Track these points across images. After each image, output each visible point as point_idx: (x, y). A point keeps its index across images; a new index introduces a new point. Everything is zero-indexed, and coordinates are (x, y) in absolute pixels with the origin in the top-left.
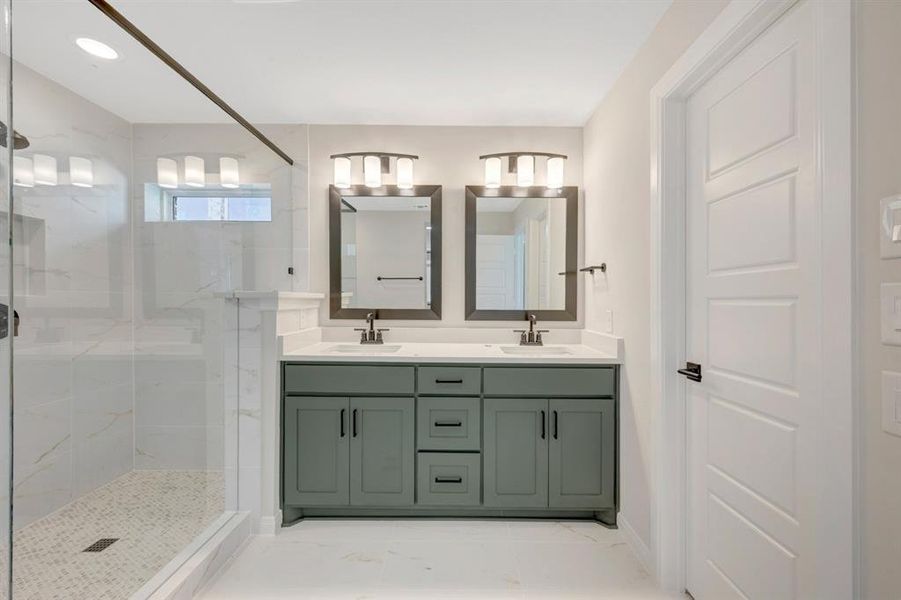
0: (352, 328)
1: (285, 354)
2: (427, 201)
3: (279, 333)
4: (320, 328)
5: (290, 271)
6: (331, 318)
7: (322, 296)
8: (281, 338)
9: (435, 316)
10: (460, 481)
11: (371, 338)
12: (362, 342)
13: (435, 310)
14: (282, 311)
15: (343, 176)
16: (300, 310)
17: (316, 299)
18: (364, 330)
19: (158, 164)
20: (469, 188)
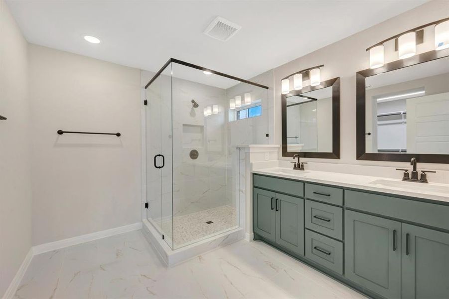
0: (290, 162)
1: (253, 170)
2: (330, 89)
3: (251, 161)
4: (278, 161)
5: (267, 135)
6: (283, 156)
7: (278, 146)
8: (252, 164)
9: (335, 156)
10: (330, 254)
11: (299, 167)
12: (294, 169)
13: (336, 153)
14: (252, 153)
15: (286, 87)
16: (265, 152)
17: (275, 148)
18: (295, 163)
19: (230, 101)
20: (359, 73)
